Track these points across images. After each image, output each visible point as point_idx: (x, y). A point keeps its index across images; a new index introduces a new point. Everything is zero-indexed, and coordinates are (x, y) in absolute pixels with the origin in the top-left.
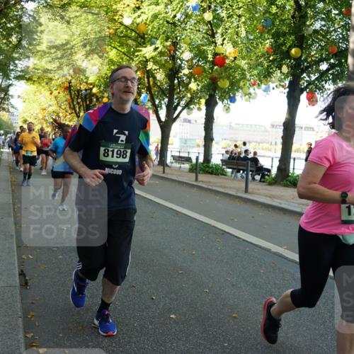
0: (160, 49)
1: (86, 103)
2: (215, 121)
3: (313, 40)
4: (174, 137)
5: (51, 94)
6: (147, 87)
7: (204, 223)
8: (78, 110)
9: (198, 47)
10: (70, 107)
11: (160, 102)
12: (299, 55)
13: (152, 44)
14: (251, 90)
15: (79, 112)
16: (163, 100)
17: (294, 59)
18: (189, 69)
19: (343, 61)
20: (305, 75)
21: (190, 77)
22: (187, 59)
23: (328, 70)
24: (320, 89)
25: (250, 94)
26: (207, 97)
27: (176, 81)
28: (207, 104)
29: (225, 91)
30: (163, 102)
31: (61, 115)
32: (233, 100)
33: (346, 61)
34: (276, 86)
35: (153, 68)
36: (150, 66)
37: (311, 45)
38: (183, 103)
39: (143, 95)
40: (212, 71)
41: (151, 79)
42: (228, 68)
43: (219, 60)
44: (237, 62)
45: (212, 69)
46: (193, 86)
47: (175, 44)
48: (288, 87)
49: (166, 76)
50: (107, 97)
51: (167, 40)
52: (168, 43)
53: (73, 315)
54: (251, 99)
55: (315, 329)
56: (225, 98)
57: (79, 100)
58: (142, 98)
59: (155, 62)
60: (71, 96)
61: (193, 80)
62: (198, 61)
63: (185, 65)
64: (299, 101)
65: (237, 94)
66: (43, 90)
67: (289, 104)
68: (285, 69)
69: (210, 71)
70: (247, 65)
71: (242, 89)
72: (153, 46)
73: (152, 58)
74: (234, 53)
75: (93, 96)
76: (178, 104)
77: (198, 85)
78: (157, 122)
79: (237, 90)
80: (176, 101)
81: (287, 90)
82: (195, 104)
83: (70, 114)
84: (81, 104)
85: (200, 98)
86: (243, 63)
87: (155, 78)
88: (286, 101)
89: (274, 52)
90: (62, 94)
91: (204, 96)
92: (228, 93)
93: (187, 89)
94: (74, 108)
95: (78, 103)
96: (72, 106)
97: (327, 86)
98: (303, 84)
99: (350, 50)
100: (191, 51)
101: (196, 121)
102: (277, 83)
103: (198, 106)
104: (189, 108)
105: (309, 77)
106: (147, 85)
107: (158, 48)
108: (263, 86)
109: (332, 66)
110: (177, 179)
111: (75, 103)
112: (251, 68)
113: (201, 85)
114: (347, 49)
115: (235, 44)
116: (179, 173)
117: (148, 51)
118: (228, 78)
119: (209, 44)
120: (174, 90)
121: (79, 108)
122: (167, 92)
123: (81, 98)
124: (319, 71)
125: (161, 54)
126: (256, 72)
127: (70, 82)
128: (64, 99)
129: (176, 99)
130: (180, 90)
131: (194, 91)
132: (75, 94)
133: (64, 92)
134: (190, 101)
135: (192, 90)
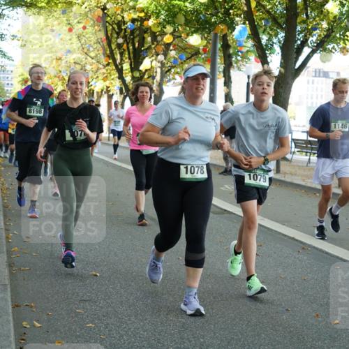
1: (134, 45)
4: (297, 104)
5: (70, 30)
6: (245, 12)
8: (118, 61)
10: (104, 54)
11: (269, 39)
15: (121, 64)
16: (276, 35)
30: (275, 40)
31: (88, 67)
38: (313, 39)
39: (238, 28)
46: (332, 8)
50: (172, 34)
57: (120, 41)
58: (236, 33)
60: (106, 34)
66: (56, 22)
75: (145, 32)
76: (304, 43)
77: (342, 5)
80: (301, 37)
82: (336, 41)
83: (105, 66)
84: (125, 46)
90: (90, 29)
93: (322, 12)
94: (112, 56)
95: (119, 46)
96: (108, 52)
103: (342, 45)
104: (325, 50)
106: (245, 9)
110: (303, 183)
111: (113, 46)
113: (348, 4)
116: (307, 173)
120: (296, 15)
121: (121, 54)
122: (283, 19)
123: (125, 37)
127: (104, 9)
128: (93, 39)
129: (301, 32)
130: (307, 16)
131: (335, 17)
132: (113, 29)
133: (93, 26)
134: (327, 36)
135: (331, 16)
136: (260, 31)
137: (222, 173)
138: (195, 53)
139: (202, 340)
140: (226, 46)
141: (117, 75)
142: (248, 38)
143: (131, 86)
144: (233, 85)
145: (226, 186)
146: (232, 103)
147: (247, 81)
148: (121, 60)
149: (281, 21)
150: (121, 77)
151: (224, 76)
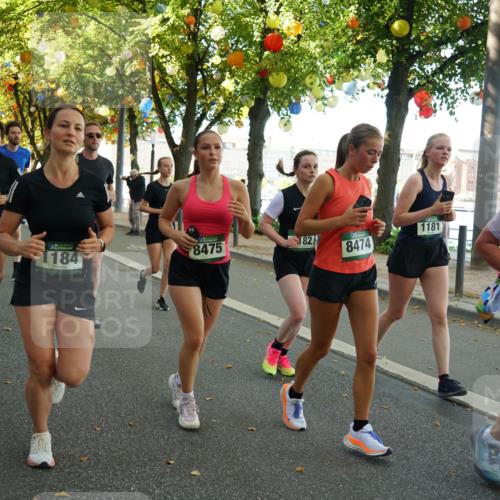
0: (171, 21)
1: (45, 114)
2: (265, 144)
3: (430, 8)
6: (150, 87)
7: (249, 316)
8: (30, 126)
9: (236, 19)
11: (172, 112)
12: (406, 32)
13: (158, 12)
14: (327, 93)
15: (33, 130)
16: (178, 108)
17: (397, 39)
18: (221, 56)
19: (480, 42)
20: (416, 66)
21: (223, 69)
22: (217, 39)
23: (454, 58)
24: (441, 90)
25: (324, 98)
26: (253, 103)
27: (199, 77)
28: (253, 115)
29: (282, 94)
30: (177, 113)
32: (295, 108)
33: (485, 43)
34: (368, 86)
35: (160, 55)
36: (155, 50)
37: (426, 16)
38: (211, 113)
39: (144, 101)
40: (261, 58)
41: (156, 72)
42: (286, 54)
43: (272, 40)
44: (302, 44)
45: (260, 56)
46: (228, 85)
47: (197, 13)
48: (388, 86)
49: (182, 67)
51: (183, 6)
52: (186, 11)
53: (25, 475)
54: (327, 108)
55: (433, 488)
56: (282, 105)
57: (33, 109)
58: (142, 106)
59: (164, 44)
60: (18, 101)
61: (227, 74)
62: (237, 42)
63: (214, 49)
64: (406, 109)
65: (302, 99)
67: (389, 115)
68: (382, 56)
69: (257, 59)
70: (318, 50)
71: (311, 90)
72: (160, 17)
73: (158, 36)
74: (297, 28)
76: (203, 116)
77: (237, 83)
78: (167, 146)
79: (303, 92)
80: (200, 110)
81: (386, 91)
82: (231, 115)
84: (36, 114)
85: (241, 105)
86: (313, 47)
87: (163, 71)
88: (384, 110)
89: (365, 26)
91: (247, 102)
92: (287, 96)
93: (219, 89)
94: (24, 123)
95: (31, 114)
97: (452, 85)
98: (413, 81)
99: (490, 24)
100: (224, 25)
101: (234, 145)
102: (370, 81)
103: (237, 119)
104: (222, 123)
105: (423, 70)
106: (150, 83)
107: (168, 19)
108: (346, 85)
109: (461, 52)
111: (25, 114)
112: (325, 54)
113: (242, 83)
114: (485, 23)
115: (299, 14)
117: (151, 25)
118: (287, 71)
119: (255, 14)
120: (197, 91)
121: (33, 122)
122: (185, 94)
123: (36, 106)
124: (439, 59)
125: (174, 29)
126: (334, 61)
127: (16, 78)
128: (6, 107)
129: (200, 107)
130: (206, 92)
131: (230, 93)
132: (25, 97)
133: (5, 94)
134: (224, 111)
135: (227, 92)
136: (164, 104)
137: (128, 234)
138: (104, 122)
139: (109, 387)
140: (132, 117)
141: (29, 141)
142: (153, 109)
143: (42, 153)
144: (138, 153)
145: (132, 246)
146: (138, 169)
147: (151, 149)
148: (33, 126)
149: (183, 95)
150: (33, 143)
151: (131, 144)
